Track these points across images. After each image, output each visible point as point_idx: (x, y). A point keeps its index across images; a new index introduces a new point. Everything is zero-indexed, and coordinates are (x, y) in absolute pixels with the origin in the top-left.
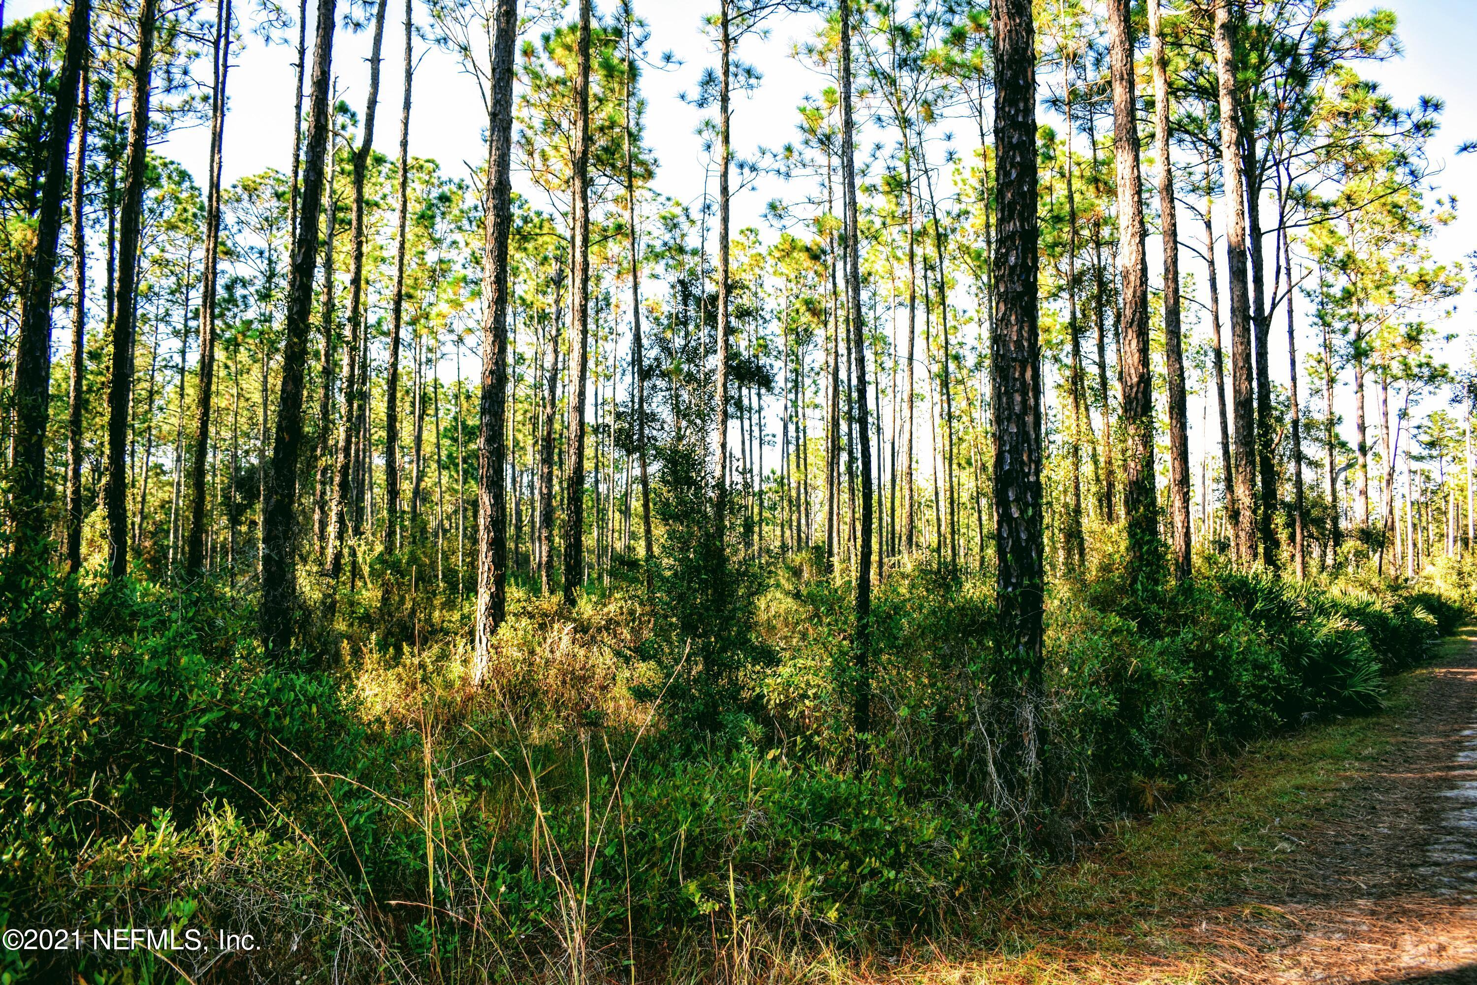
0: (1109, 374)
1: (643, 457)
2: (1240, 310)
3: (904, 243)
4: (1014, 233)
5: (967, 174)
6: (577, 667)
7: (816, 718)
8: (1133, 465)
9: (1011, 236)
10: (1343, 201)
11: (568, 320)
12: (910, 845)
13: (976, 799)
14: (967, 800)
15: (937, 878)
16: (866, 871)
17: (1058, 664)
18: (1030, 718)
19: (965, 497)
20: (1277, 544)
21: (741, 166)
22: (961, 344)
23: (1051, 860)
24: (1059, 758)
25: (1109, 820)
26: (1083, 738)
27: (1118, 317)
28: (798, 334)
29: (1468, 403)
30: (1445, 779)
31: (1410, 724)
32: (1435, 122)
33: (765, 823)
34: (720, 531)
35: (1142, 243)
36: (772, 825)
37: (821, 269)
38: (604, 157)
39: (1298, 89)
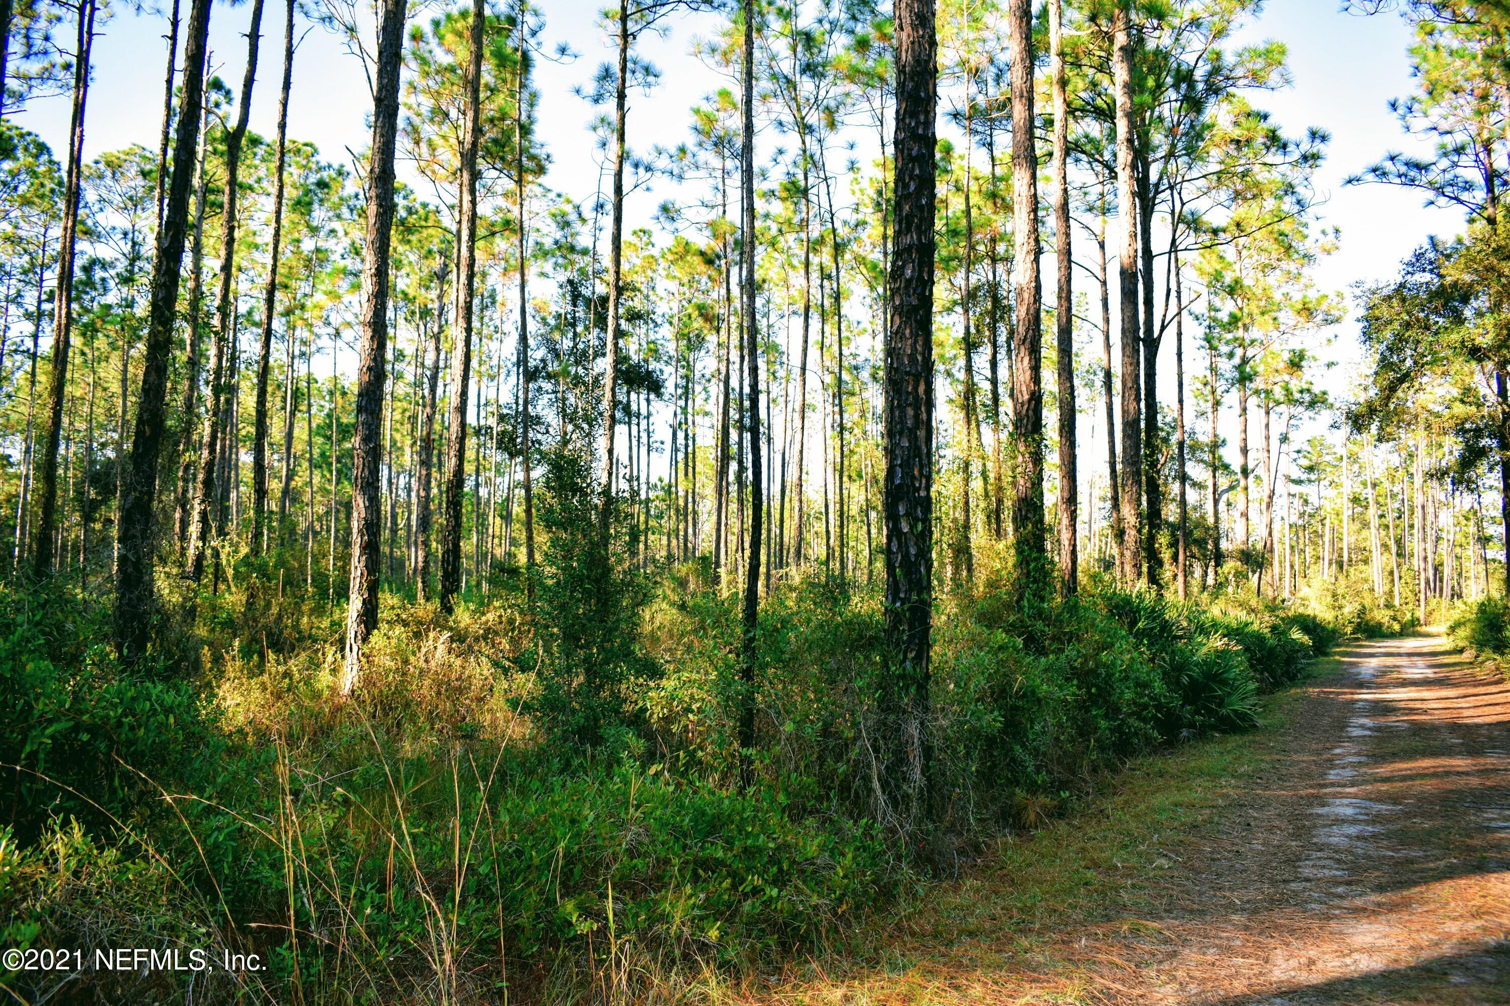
0: (1001, 390)
1: (527, 460)
2: (1130, 331)
3: (800, 252)
4: (911, 246)
5: (865, 184)
6: (453, 677)
7: (700, 733)
8: (1022, 482)
9: (909, 249)
10: (1233, 228)
11: (452, 316)
12: (793, 862)
13: (860, 816)
14: (852, 817)
15: (820, 895)
16: (748, 889)
17: (944, 680)
18: (916, 734)
19: (854, 510)
20: (1161, 564)
21: (636, 166)
22: (855, 356)
23: (934, 877)
24: (944, 775)
25: (993, 837)
26: (968, 755)
27: (1011, 333)
28: (689, 340)
29: (1346, 429)
30: (1316, 797)
31: (1285, 743)
32: (1322, 154)
33: (647, 840)
34: (605, 540)
35: (1036, 260)
36: (653, 842)
37: (714, 274)
38: (494, 149)
39: (1193, 115)
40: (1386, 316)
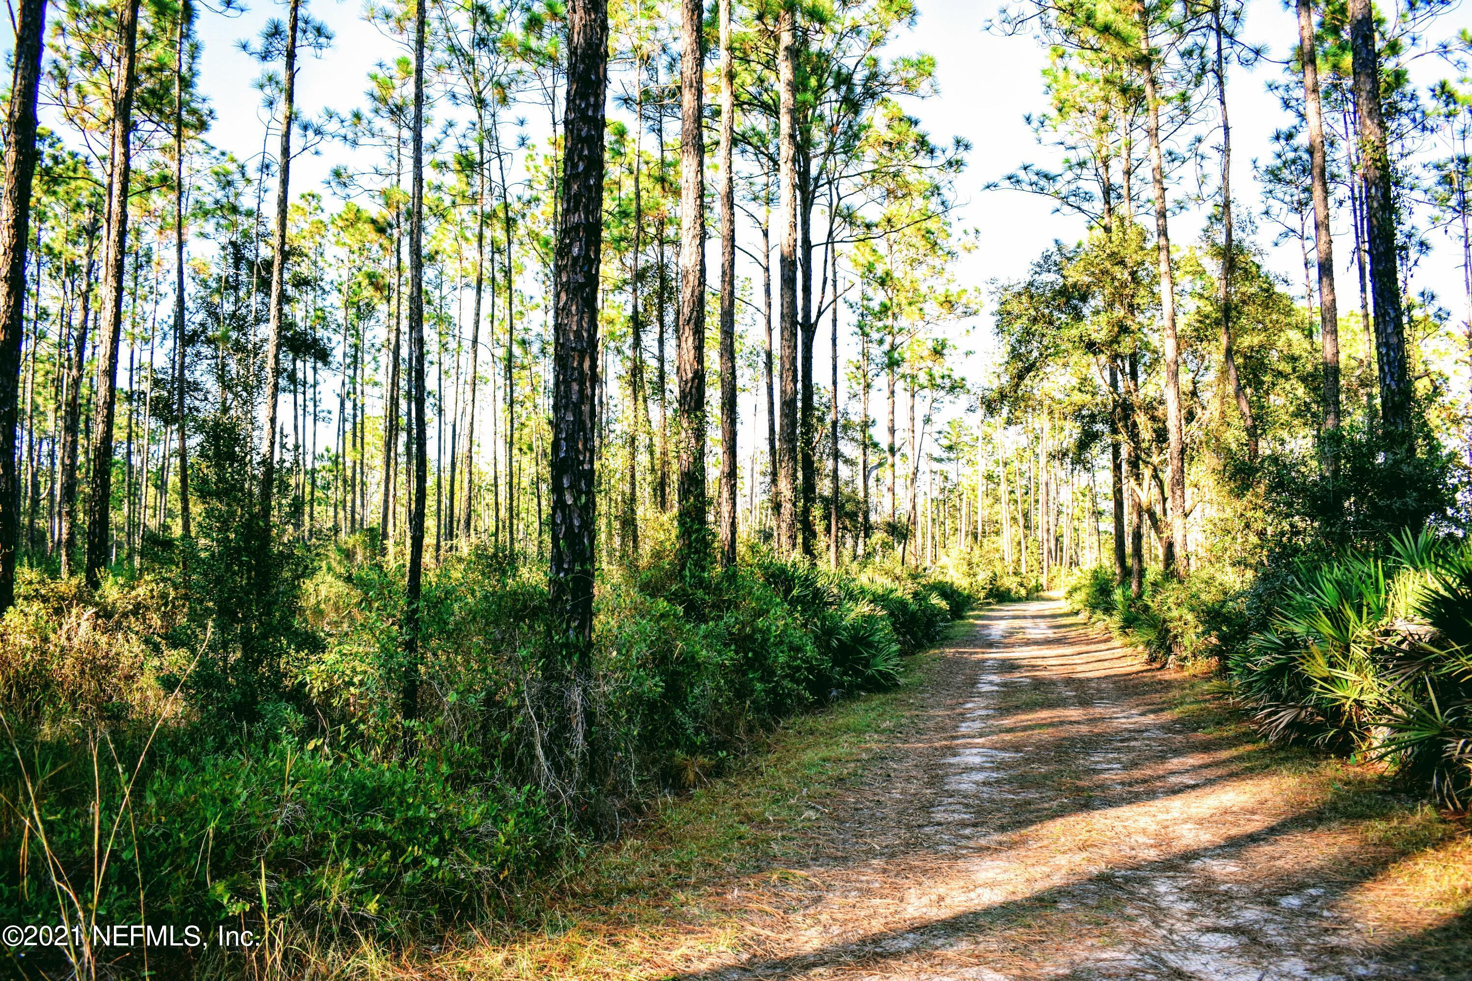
0: (667, 367)
1: (181, 429)
2: (789, 316)
3: (474, 224)
4: (578, 225)
5: (540, 161)
6: (99, 655)
7: (362, 706)
8: (685, 457)
9: (576, 227)
10: (884, 223)
11: (102, 274)
12: (454, 831)
13: (523, 783)
14: (515, 784)
15: (481, 862)
16: (408, 860)
17: (607, 648)
18: (579, 701)
19: (525, 482)
20: (814, 535)
21: (305, 128)
22: (526, 330)
23: (595, 839)
24: (606, 739)
25: (653, 798)
26: (630, 720)
27: (678, 313)
28: (359, 308)
29: (981, 412)
30: (949, 748)
31: (923, 699)
32: (965, 161)
33: (303, 817)
34: (266, 511)
35: (702, 244)
36: (310, 818)
37: (386, 243)
38: (151, 100)
39: (851, 116)
40: (1016, 311)
